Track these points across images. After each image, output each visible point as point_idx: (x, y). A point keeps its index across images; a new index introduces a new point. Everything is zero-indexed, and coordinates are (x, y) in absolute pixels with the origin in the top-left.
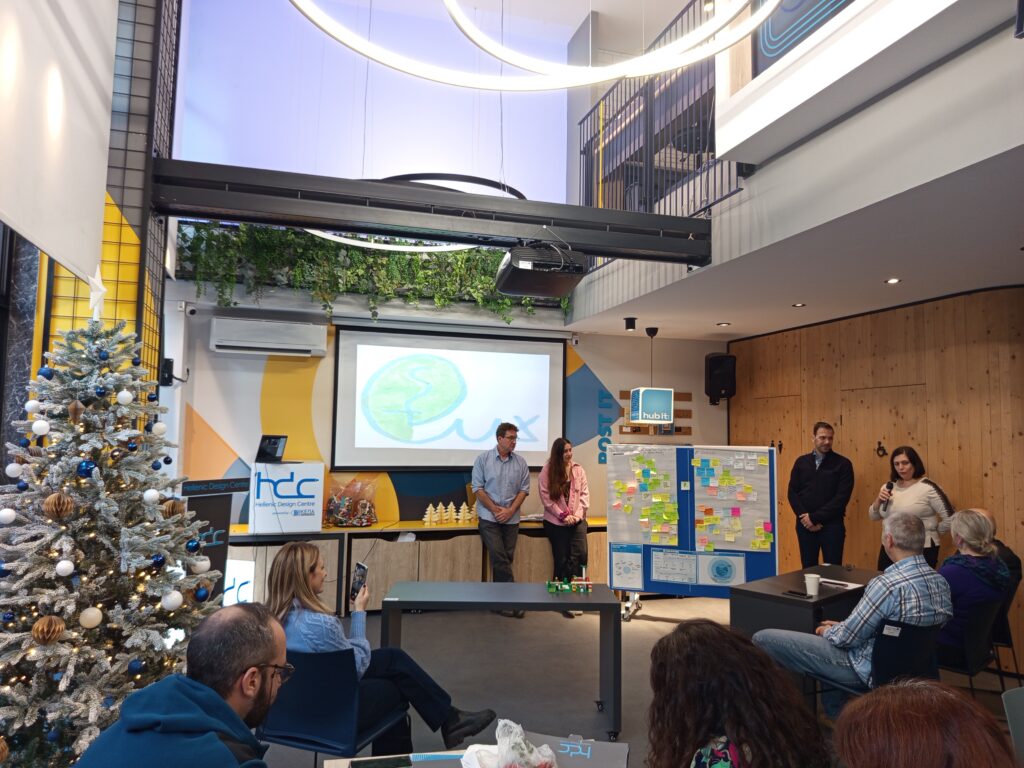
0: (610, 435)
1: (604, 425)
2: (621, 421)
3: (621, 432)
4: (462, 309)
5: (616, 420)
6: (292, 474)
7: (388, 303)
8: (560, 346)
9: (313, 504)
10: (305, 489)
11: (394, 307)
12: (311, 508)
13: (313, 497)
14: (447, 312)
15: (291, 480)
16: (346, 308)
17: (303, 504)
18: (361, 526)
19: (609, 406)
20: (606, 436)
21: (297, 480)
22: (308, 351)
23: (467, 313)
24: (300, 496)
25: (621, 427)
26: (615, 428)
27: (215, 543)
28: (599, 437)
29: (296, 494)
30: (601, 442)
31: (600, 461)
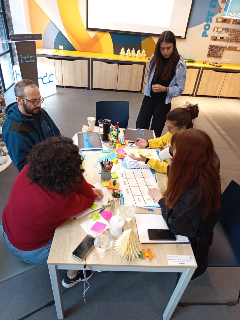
0: (211, 22)
1: (210, 17)
2: (218, 15)
3: (217, 21)
5: (216, 14)
19: (215, 7)
20: (209, 23)
25: (217, 19)
26: (214, 19)
27: (31, 61)
28: (205, 23)
30: (206, 26)
31: (203, 36)
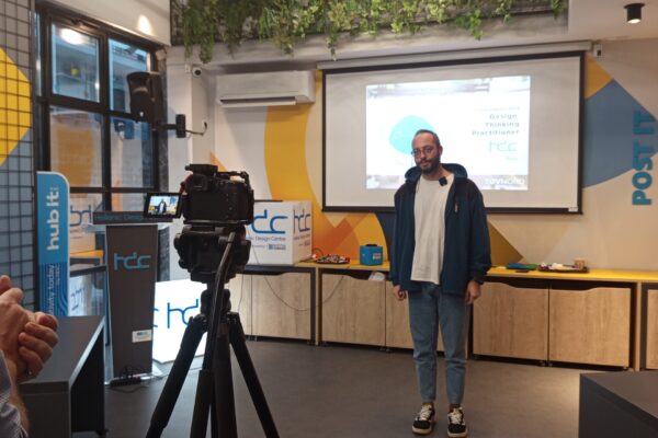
0: (650, 168)
1: (643, 156)
4: (436, 32)
6: (266, 212)
7: (357, 39)
8: (576, 61)
9: (284, 239)
10: (277, 225)
11: (363, 41)
12: (283, 243)
13: (283, 232)
14: (418, 38)
15: (265, 217)
16: (316, 50)
17: (276, 239)
18: (338, 263)
19: (650, 131)
20: (645, 170)
21: (270, 217)
22: (292, 98)
23: (442, 35)
24: (273, 231)
27: (139, 266)
28: (633, 172)
29: (269, 229)
30: (636, 177)
31: (635, 202)
